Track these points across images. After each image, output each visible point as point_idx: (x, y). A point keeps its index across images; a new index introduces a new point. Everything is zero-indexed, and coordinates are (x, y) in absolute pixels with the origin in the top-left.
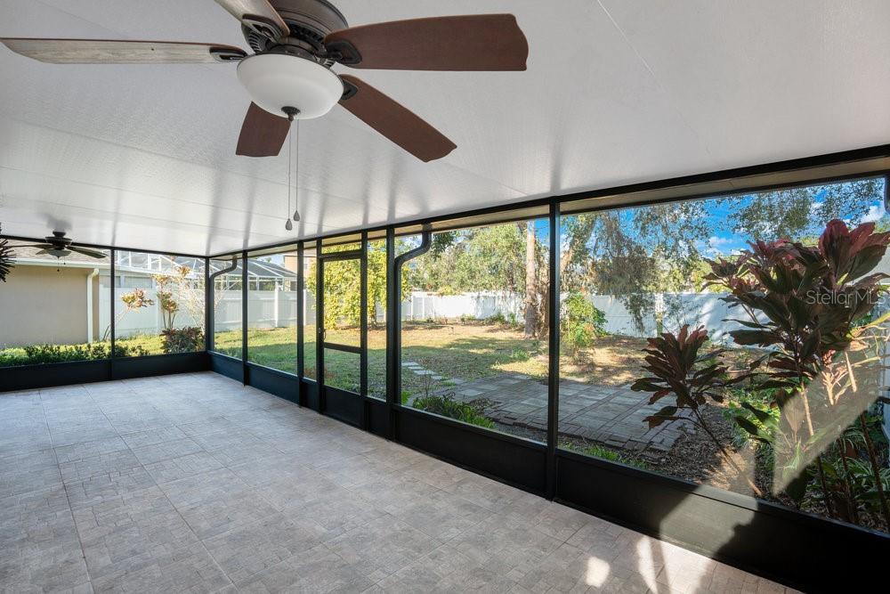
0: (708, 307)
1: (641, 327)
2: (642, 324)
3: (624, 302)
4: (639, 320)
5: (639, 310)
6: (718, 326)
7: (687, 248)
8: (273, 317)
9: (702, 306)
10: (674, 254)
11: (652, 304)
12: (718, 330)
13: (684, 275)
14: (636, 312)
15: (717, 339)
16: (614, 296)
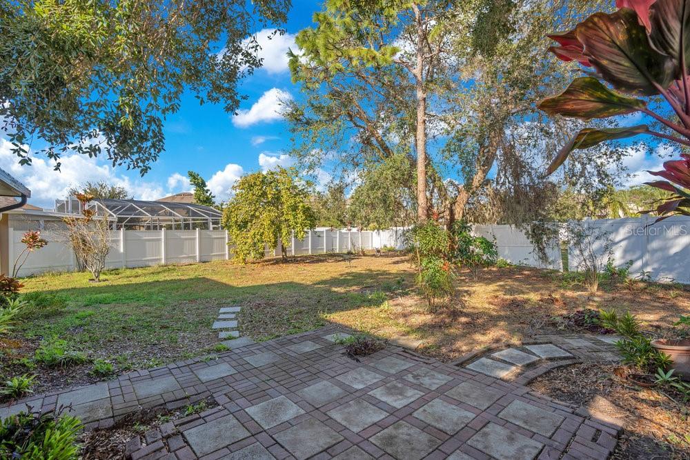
0: (623, 233)
1: (544, 258)
2: (544, 254)
3: (524, 231)
4: (541, 250)
5: (542, 239)
6: (638, 254)
7: (596, 173)
8: (195, 253)
9: (616, 230)
10: (582, 180)
11: (556, 232)
12: (637, 260)
13: (594, 201)
14: (538, 241)
15: (636, 272)
16: (513, 226)
